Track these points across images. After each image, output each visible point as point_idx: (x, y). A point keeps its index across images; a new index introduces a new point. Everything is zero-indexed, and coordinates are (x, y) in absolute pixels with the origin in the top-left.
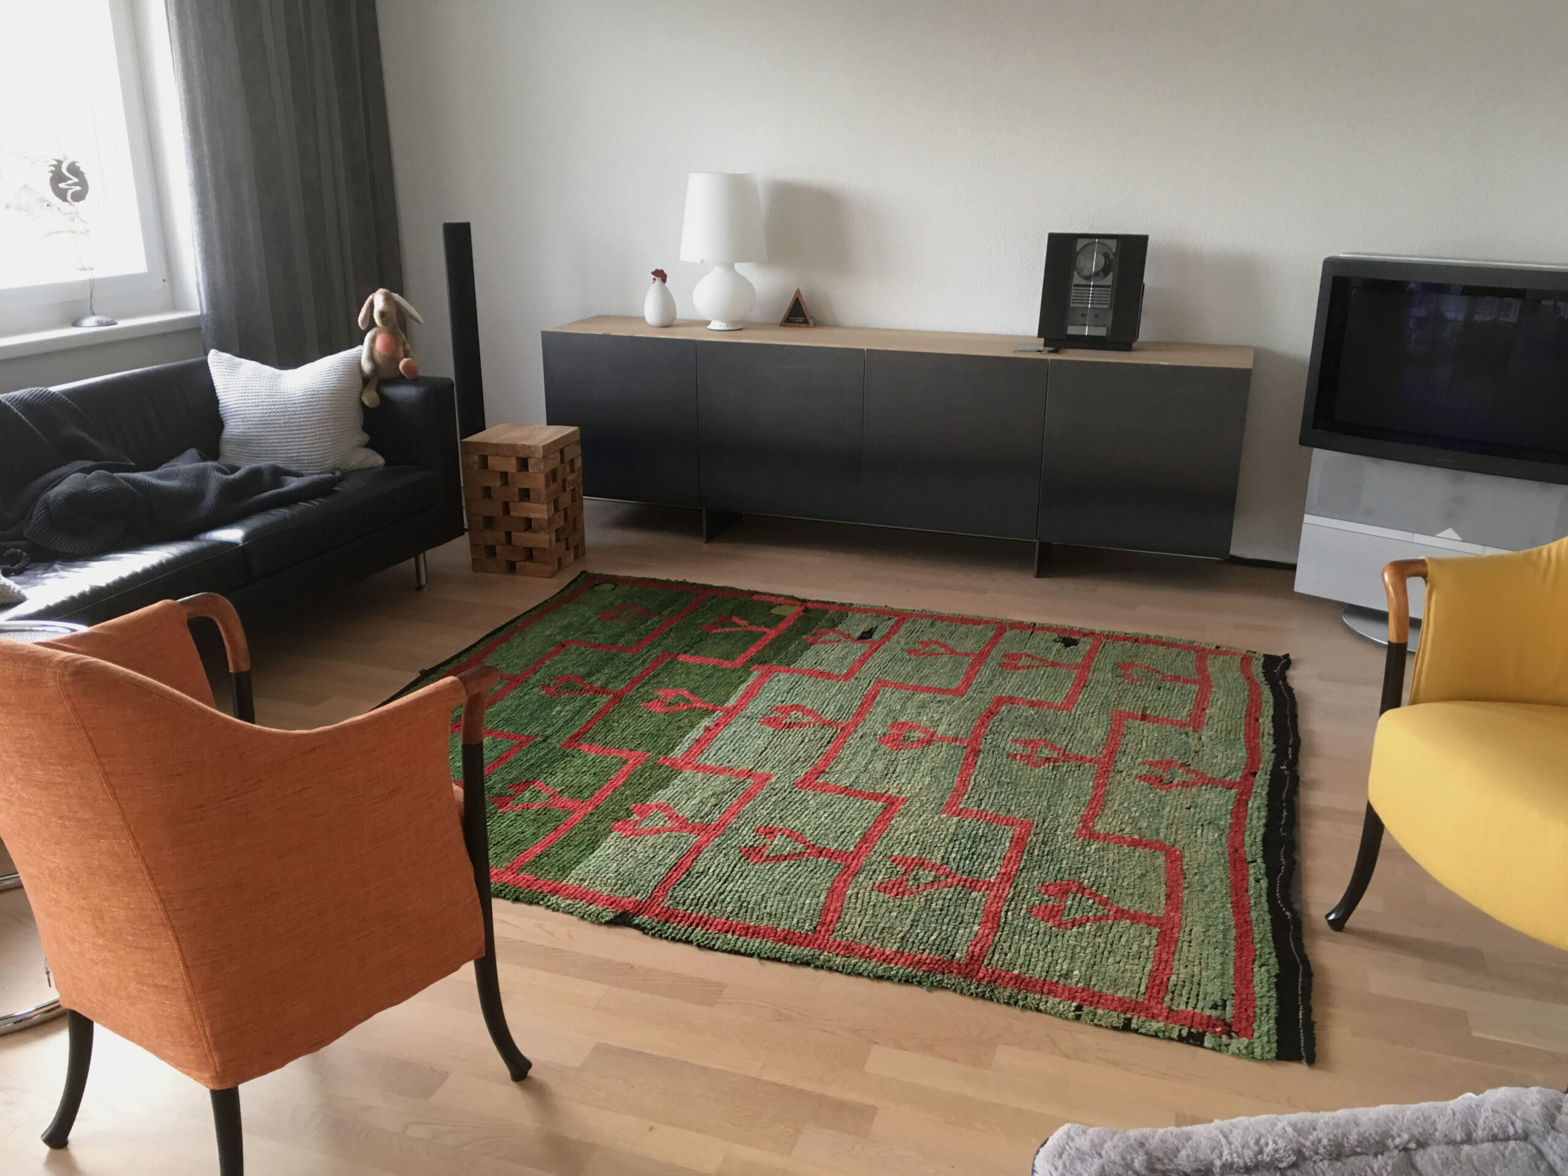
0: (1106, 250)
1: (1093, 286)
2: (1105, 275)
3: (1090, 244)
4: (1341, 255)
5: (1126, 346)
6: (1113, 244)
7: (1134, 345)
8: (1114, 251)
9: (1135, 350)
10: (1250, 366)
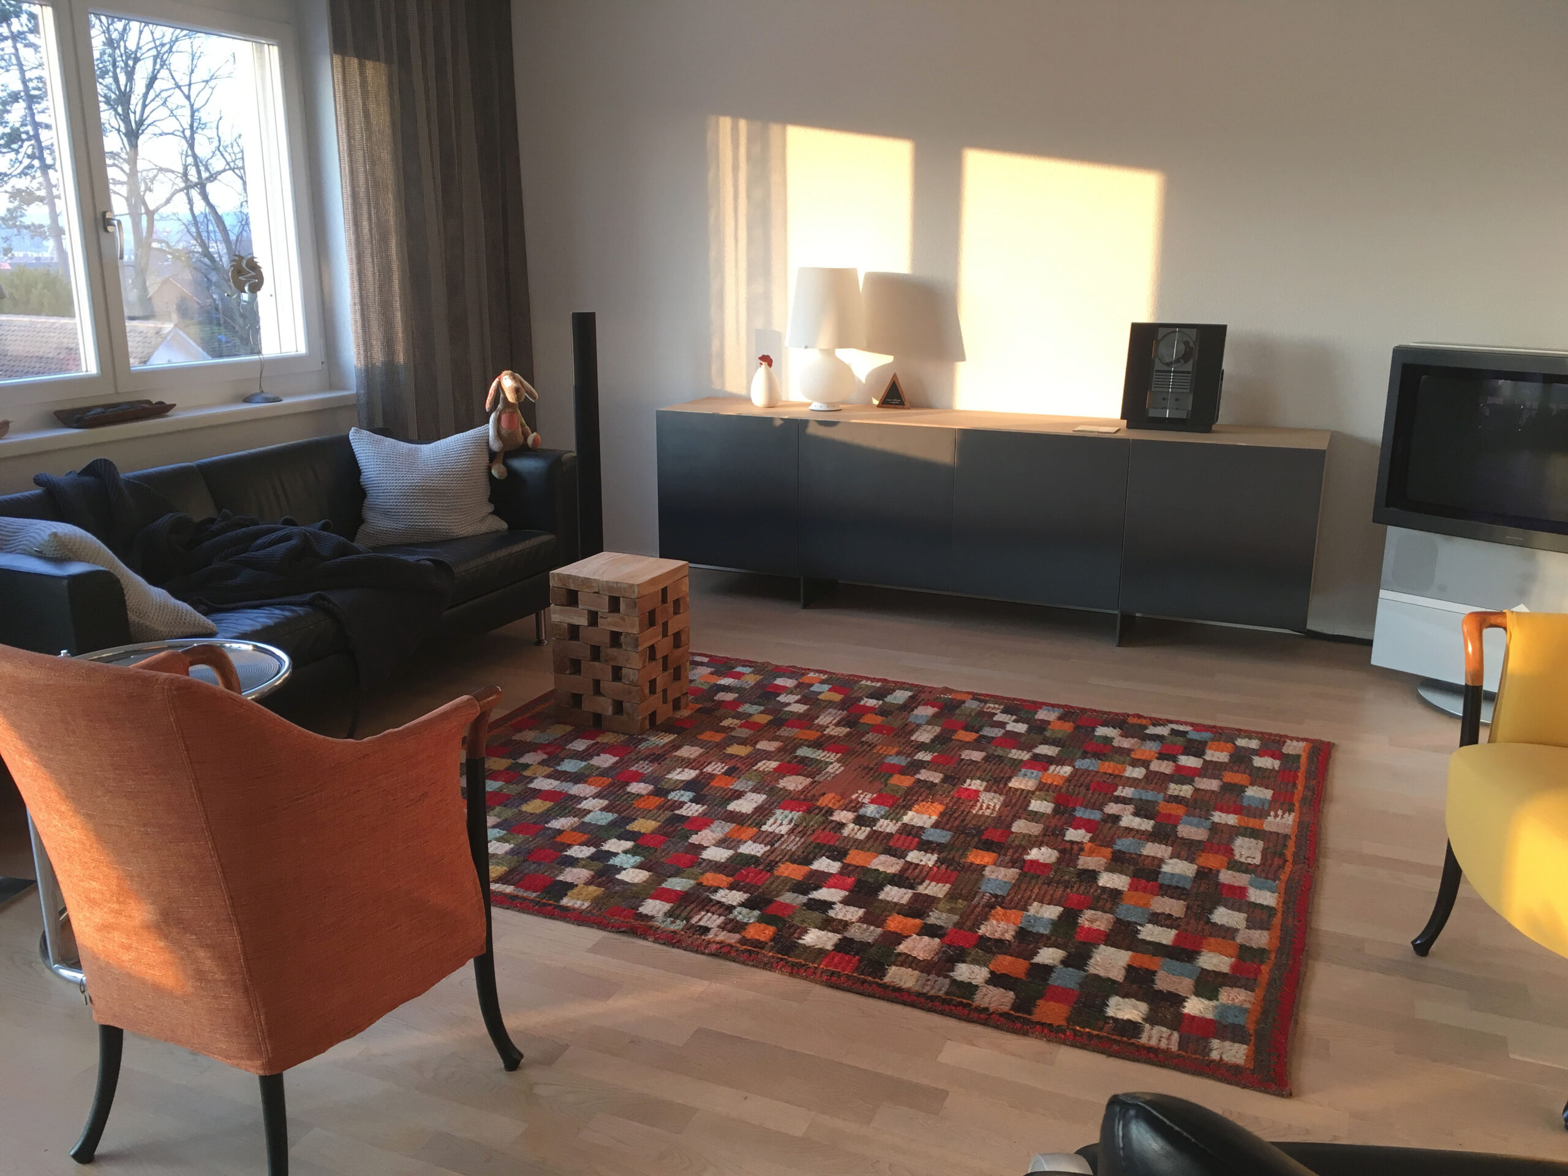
0: (1186, 339)
1: (1174, 372)
2: (1186, 362)
3: (1173, 332)
4: (1411, 344)
5: (1207, 428)
6: (1193, 333)
7: (1214, 428)
8: (1194, 340)
9: (1214, 432)
10: (1325, 448)
